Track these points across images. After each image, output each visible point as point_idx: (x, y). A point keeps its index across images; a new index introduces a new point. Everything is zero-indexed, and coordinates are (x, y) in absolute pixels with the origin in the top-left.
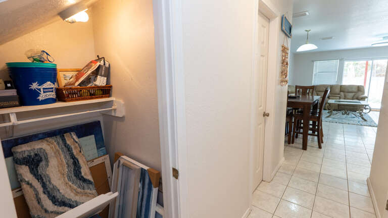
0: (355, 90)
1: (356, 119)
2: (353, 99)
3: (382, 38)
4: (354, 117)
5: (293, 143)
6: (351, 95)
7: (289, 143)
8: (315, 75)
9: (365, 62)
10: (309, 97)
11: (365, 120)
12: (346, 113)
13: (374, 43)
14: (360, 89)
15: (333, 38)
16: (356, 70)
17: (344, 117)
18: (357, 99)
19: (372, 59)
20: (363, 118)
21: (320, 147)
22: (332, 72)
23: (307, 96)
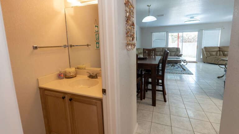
0: (175, 50)
1: (179, 69)
2: (175, 56)
3: (190, 18)
4: (178, 68)
5: (144, 99)
6: (174, 53)
7: (141, 100)
8: (154, 41)
9: (177, 34)
10: (152, 57)
11: (185, 70)
12: (173, 65)
13: (185, 21)
14: (178, 50)
15: (164, 15)
16: (172, 39)
17: (172, 68)
18: (177, 56)
19: (182, 32)
20: (183, 69)
21: (165, 101)
22: (163, 39)
23: (151, 56)
